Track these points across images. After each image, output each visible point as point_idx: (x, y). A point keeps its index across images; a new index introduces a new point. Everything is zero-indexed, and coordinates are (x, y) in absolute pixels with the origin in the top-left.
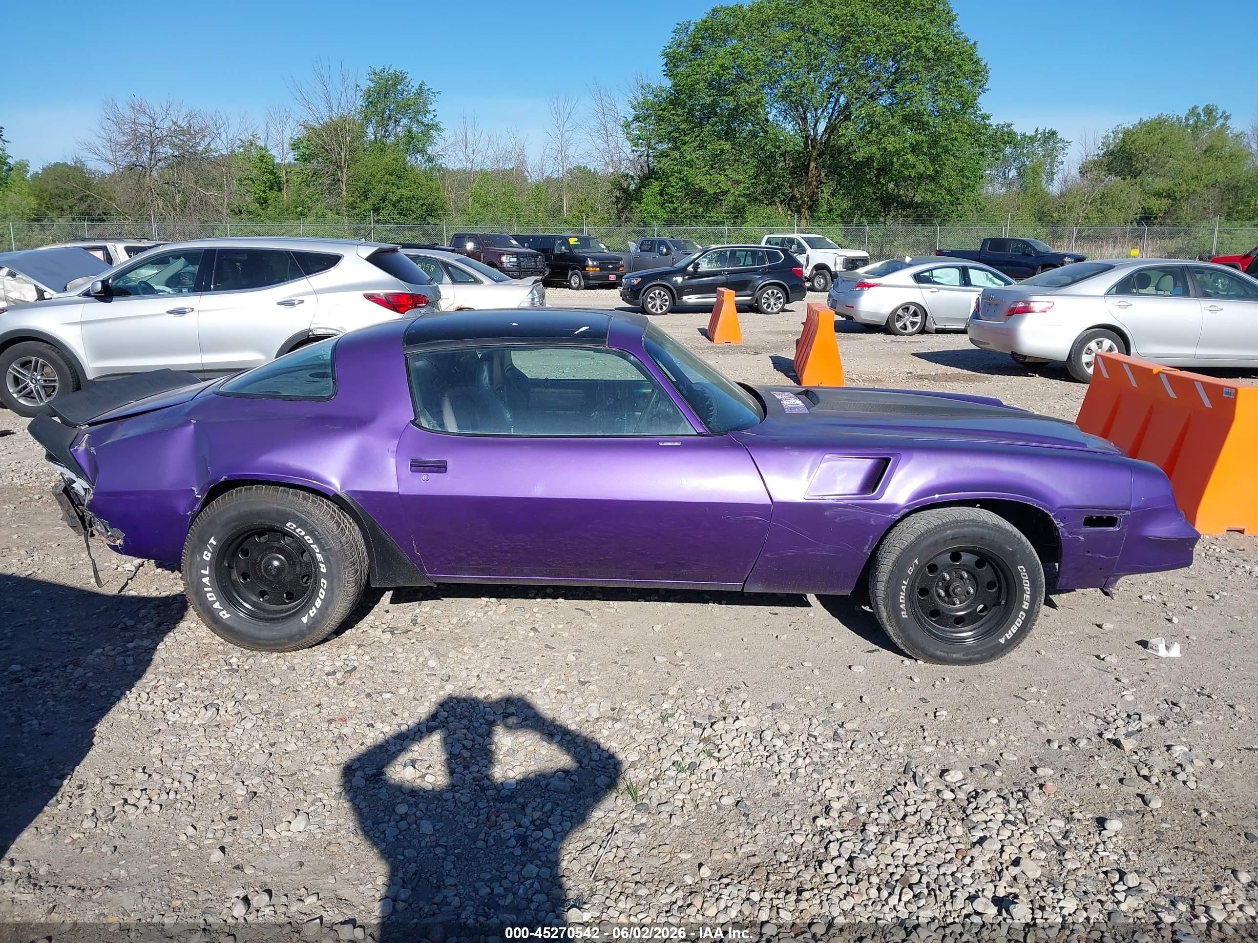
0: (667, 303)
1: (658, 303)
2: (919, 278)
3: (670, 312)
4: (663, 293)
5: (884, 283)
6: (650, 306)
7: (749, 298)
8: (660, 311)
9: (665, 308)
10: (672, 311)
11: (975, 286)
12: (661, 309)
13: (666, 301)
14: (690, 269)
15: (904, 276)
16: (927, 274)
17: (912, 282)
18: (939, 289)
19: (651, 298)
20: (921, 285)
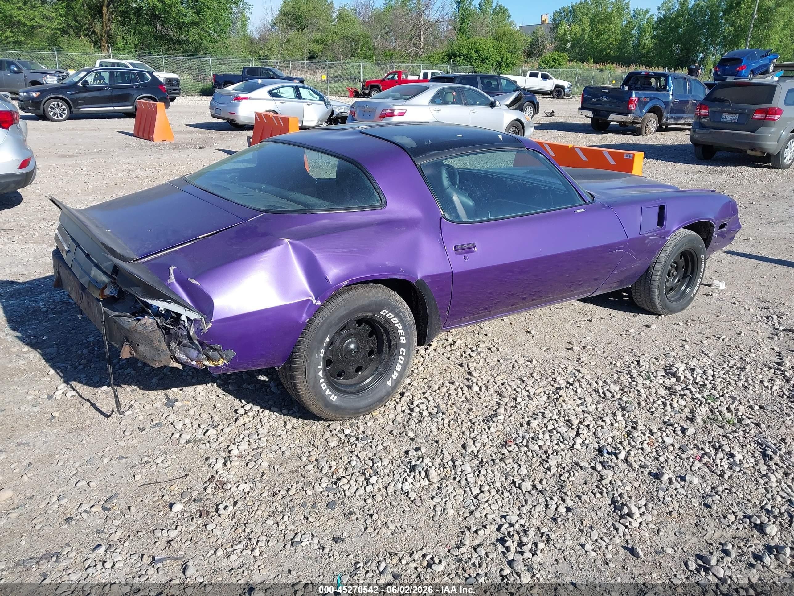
0: (66, 112)
1: (58, 111)
2: (273, 94)
3: (68, 119)
4: (60, 104)
5: (252, 97)
6: (51, 114)
7: (131, 107)
8: (60, 118)
9: (64, 116)
10: (70, 118)
11: (304, 99)
12: (61, 116)
13: (64, 110)
14: (80, 84)
15: (263, 92)
16: (276, 91)
17: (269, 97)
18: (285, 101)
19: (51, 108)
20: (274, 98)
